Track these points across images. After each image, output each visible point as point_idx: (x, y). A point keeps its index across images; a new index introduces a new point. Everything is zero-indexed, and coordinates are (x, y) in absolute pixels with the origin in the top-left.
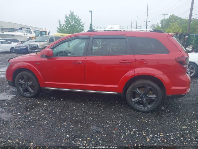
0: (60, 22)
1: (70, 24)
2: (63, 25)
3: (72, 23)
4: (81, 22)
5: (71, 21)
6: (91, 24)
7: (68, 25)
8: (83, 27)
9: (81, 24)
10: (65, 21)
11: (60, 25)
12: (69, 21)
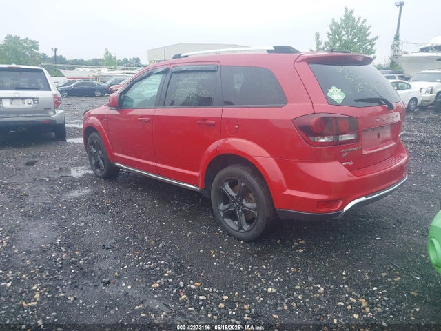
0: (317, 36)
1: (340, 39)
2: (325, 43)
3: (345, 38)
4: (369, 35)
5: (344, 33)
6: (397, 38)
7: (334, 43)
8: (372, 45)
9: (369, 38)
10: (329, 34)
11: (318, 44)
12: (339, 34)
